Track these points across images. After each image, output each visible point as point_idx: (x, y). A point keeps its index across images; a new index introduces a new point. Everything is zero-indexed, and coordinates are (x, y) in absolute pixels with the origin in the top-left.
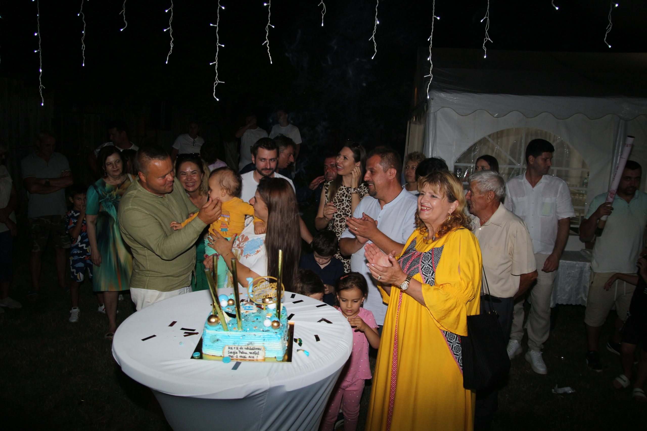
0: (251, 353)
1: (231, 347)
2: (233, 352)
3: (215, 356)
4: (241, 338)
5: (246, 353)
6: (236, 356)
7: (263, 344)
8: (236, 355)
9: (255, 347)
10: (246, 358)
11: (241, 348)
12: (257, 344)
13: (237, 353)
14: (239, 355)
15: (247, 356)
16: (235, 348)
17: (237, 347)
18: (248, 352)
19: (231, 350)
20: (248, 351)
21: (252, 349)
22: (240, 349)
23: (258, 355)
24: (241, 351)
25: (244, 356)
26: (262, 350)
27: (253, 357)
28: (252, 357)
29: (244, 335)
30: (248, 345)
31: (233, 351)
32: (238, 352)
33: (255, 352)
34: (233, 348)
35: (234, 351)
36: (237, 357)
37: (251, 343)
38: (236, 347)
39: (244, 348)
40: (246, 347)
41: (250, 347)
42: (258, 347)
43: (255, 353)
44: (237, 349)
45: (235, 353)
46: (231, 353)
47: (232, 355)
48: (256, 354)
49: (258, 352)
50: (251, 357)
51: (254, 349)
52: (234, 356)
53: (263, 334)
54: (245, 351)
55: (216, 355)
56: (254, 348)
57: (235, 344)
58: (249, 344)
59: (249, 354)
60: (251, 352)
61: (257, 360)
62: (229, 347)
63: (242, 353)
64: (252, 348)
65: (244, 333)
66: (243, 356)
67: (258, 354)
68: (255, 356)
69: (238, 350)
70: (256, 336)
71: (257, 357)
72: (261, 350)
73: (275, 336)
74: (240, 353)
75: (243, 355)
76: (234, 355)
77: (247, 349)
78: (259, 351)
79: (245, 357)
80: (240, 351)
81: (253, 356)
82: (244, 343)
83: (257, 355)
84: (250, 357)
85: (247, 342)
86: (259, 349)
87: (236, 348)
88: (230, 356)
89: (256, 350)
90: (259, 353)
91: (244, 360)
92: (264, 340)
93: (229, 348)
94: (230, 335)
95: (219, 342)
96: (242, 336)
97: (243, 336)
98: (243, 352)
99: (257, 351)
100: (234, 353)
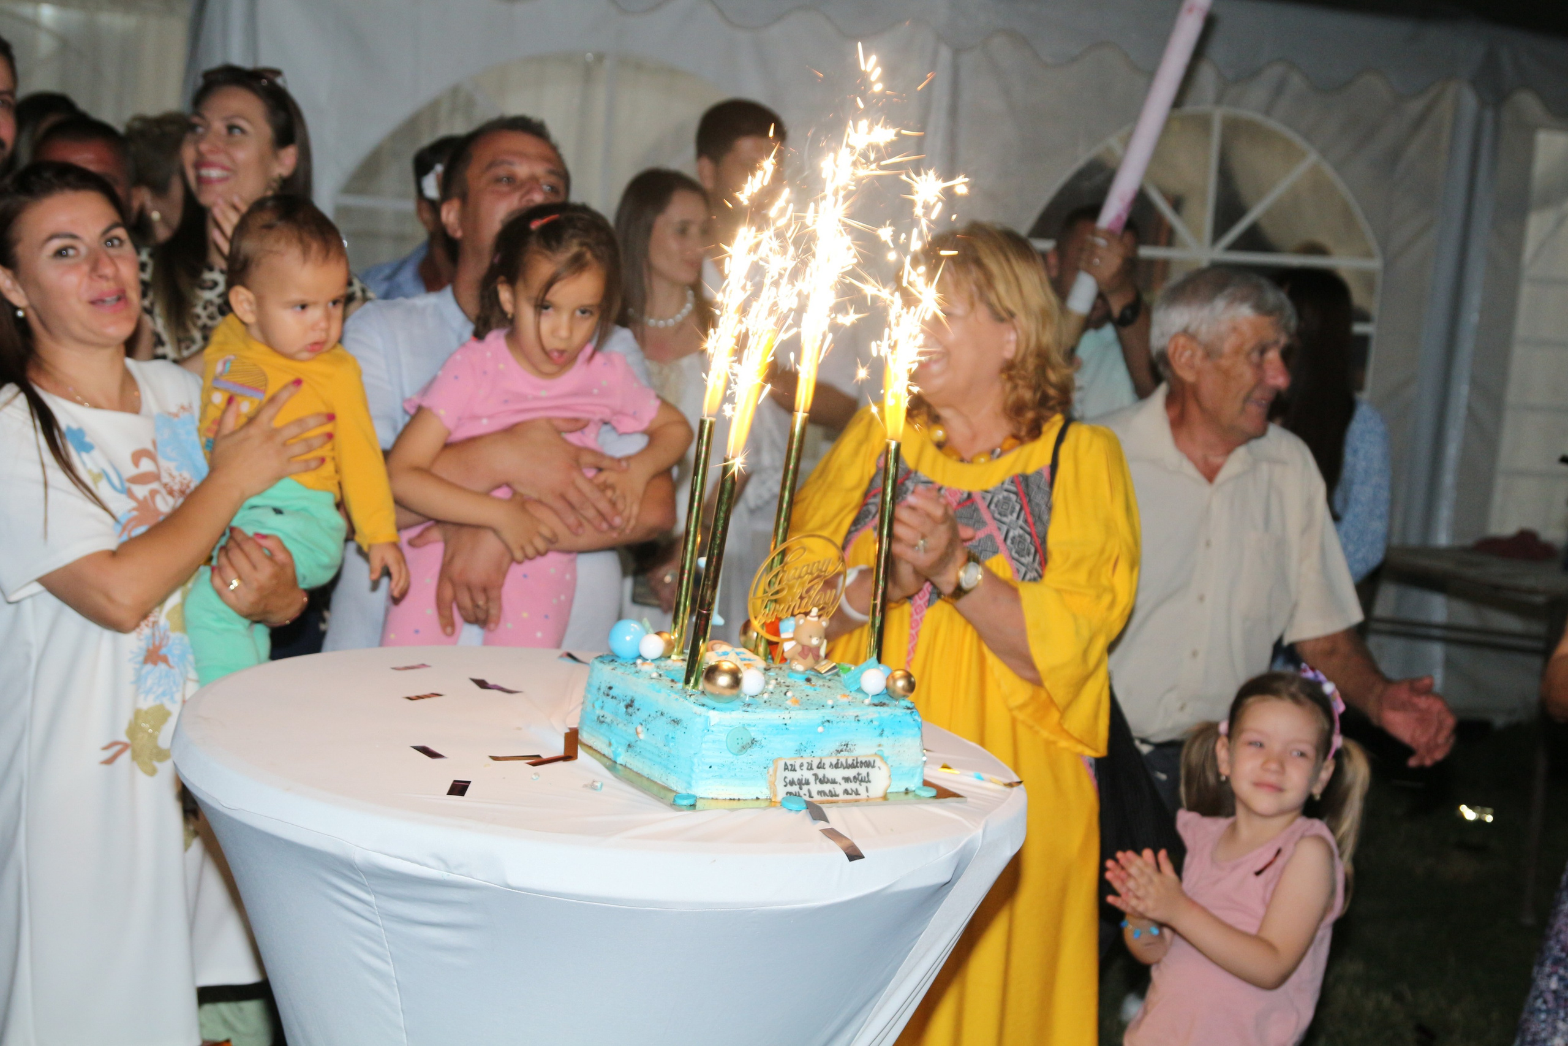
0: (847, 780)
1: (792, 763)
2: (796, 780)
3: (739, 800)
4: (820, 729)
5: (834, 782)
6: (808, 795)
7: (880, 745)
8: (805, 788)
9: (859, 760)
10: (838, 796)
11: (820, 766)
12: (863, 750)
13: (807, 783)
14: (815, 787)
15: (839, 789)
16: (801, 765)
17: (810, 762)
18: (839, 779)
19: (791, 775)
20: (838, 774)
21: (853, 766)
22: (818, 768)
23: (868, 785)
24: (820, 773)
25: (830, 791)
26: (879, 768)
27: (857, 793)
28: (852, 791)
29: (828, 721)
30: (838, 752)
31: (795, 776)
32: (812, 779)
33: (859, 774)
34: (797, 768)
35: (800, 777)
36: (810, 796)
37: (847, 745)
38: (805, 762)
39: (827, 766)
40: (834, 762)
41: (846, 760)
42: (867, 759)
43: (860, 778)
44: (810, 768)
45: (804, 782)
46: (792, 783)
47: (795, 789)
48: (861, 781)
49: (868, 774)
50: (850, 792)
51: (857, 767)
52: (802, 794)
53: (879, 713)
54: (831, 773)
55: (741, 798)
56: (855, 762)
57: (803, 754)
58: (840, 749)
59: (842, 782)
60: (846, 776)
61: (868, 799)
62: (786, 764)
63: (822, 782)
64: (850, 762)
65: (827, 713)
66: (827, 792)
67: (866, 780)
68: (862, 789)
69: (812, 772)
70: (861, 723)
71: (867, 790)
72: (873, 767)
73: (909, 719)
74: (818, 781)
75: (826, 787)
76: (801, 789)
77: (837, 766)
78: (870, 770)
79: (833, 794)
80: (815, 775)
81: (854, 790)
82: (825, 750)
83: (864, 784)
84: (846, 792)
85: (836, 746)
86: (868, 764)
87: (805, 766)
88: (787, 793)
89: (861, 767)
90: (871, 778)
91: (831, 802)
92: (881, 734)
93: (786, 768)
94: (787, 721)
95: (755, 749)
96: (823, 723)
97: (827, 724)
98: (824, 777)
99: (863, 771)
100: (800, 783)
